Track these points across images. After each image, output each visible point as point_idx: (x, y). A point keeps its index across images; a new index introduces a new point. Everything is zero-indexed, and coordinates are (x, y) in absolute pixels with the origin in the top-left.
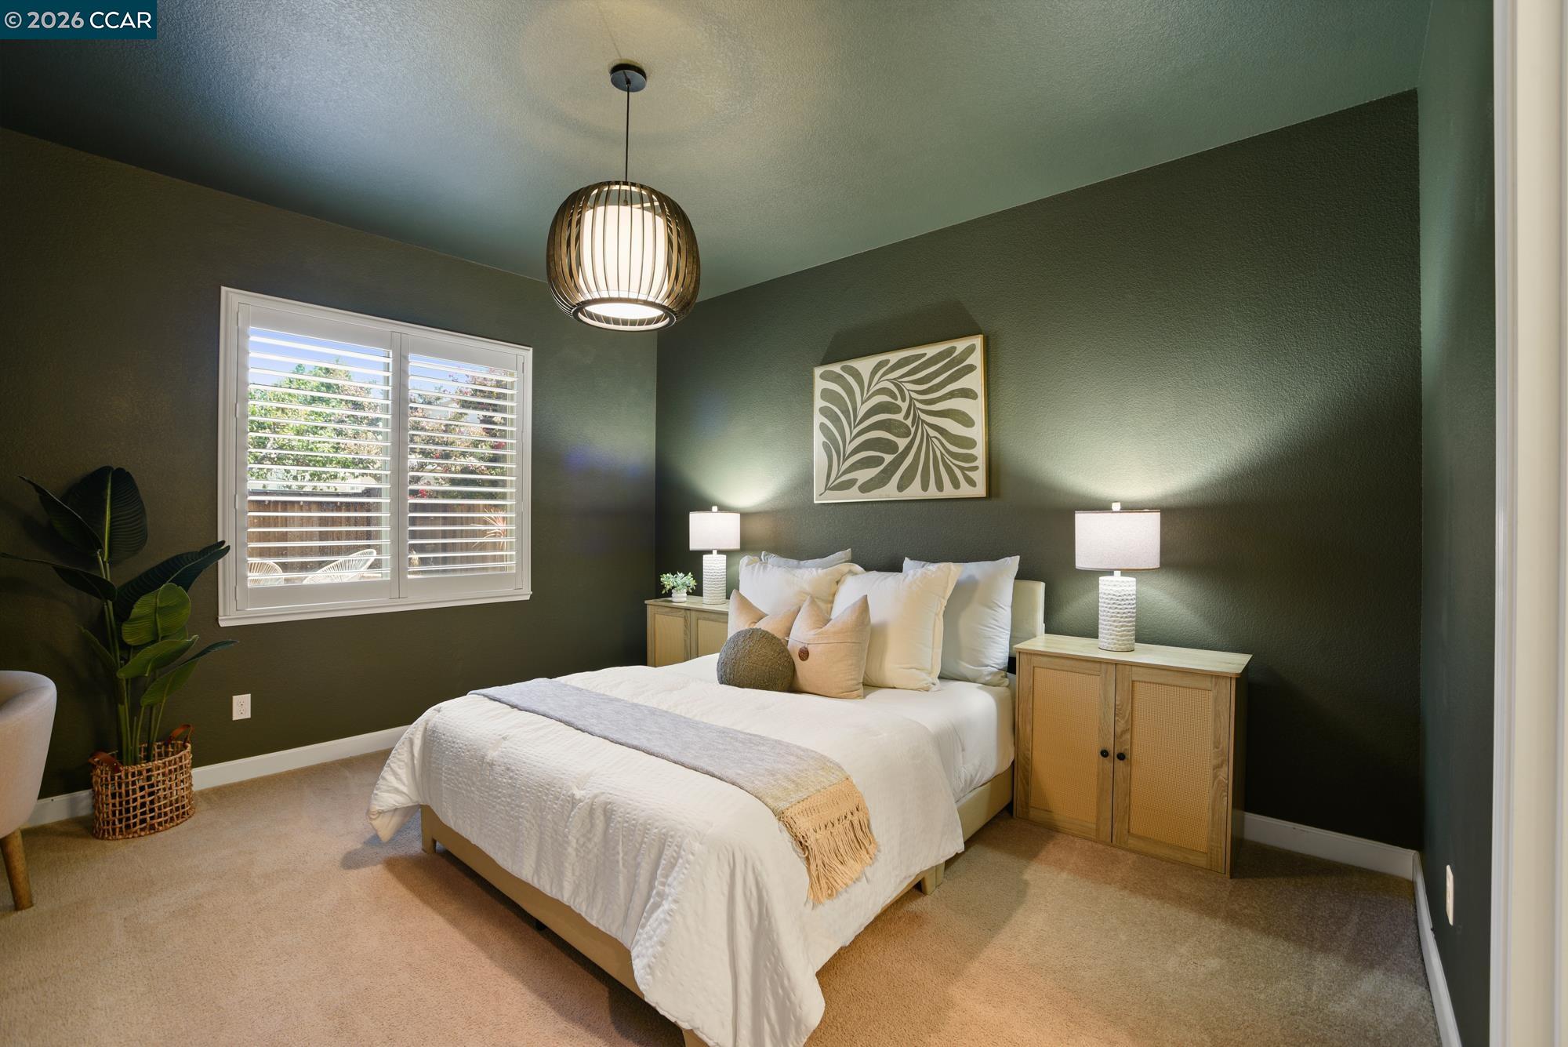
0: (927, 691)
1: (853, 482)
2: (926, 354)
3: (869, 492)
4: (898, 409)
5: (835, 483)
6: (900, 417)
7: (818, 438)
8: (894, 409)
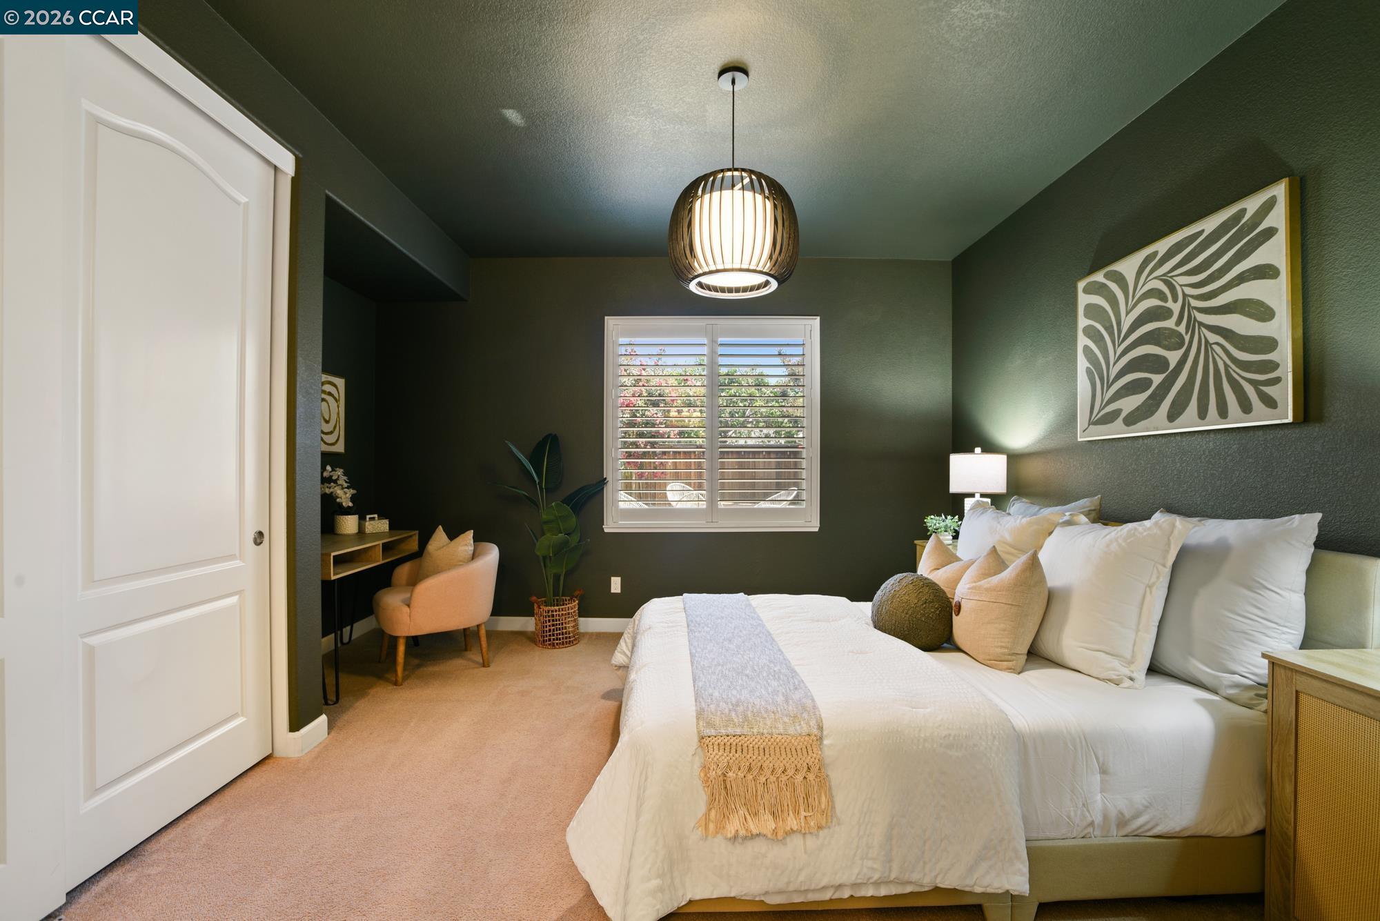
0: (1118, 685)
1: (1116, 413)
2: (1203, 231)
3: (1134, 424)
4: (1167, 314)
5: (1097, 417)
6: (1170, 323)
7: (1082, 363)
8: (1164, 314)
